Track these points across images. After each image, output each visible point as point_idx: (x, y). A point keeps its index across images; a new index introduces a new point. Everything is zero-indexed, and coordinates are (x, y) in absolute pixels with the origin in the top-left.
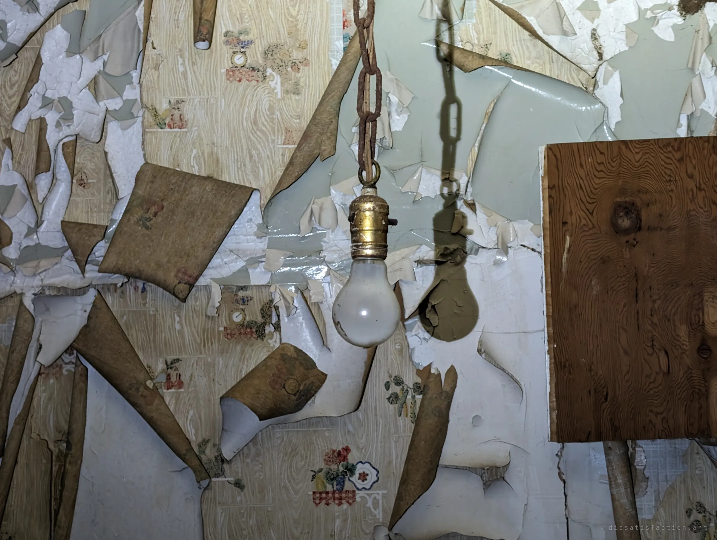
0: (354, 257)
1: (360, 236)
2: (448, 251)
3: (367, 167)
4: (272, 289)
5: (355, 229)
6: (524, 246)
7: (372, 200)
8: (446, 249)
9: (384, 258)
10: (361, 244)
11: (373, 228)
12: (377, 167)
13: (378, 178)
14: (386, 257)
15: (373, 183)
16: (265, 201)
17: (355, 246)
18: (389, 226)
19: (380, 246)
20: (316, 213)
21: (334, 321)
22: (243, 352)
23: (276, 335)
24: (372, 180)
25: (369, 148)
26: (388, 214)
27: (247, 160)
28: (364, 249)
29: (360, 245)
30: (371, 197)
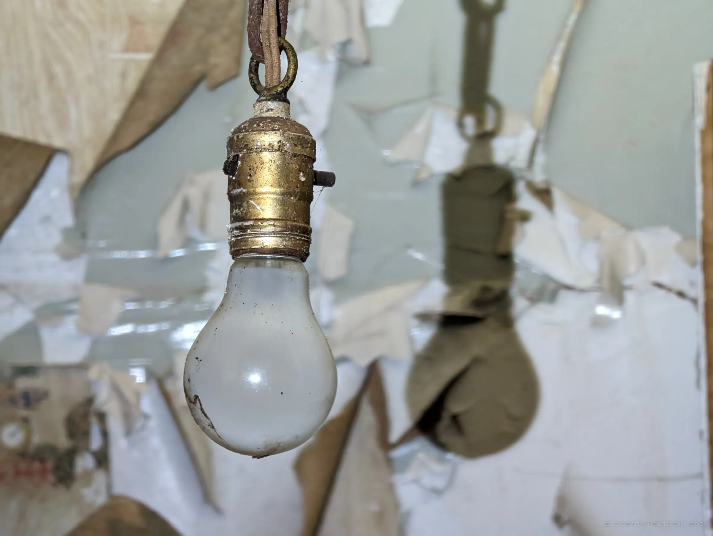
0: (235, 254)
1: (249, 206)
2: (490, 296)
3: (267, 55)
4: (93, 373)
5: (239, 190)
6: (659, 286)
7: (276, 126)
8: (485, 289)
9: (303, 256)
10: (251, 223)
11: (279, 190)
12: (290, 54)
13: (291, 80)
14: (307, 255)
15: (280, 89)
16: (80, 178)
17: (237, 228)
18: (316, 189)
19: (293, 229)
20: (196, 205)
21: (187, 396)
22: (22, 516)
23: (100, 477)
24: (280, 83)
25: (273, 12)
26: (314, 160)
27: (42, 85)
28: (257, 235)
29: (248, 227)
30: (274, 120)
